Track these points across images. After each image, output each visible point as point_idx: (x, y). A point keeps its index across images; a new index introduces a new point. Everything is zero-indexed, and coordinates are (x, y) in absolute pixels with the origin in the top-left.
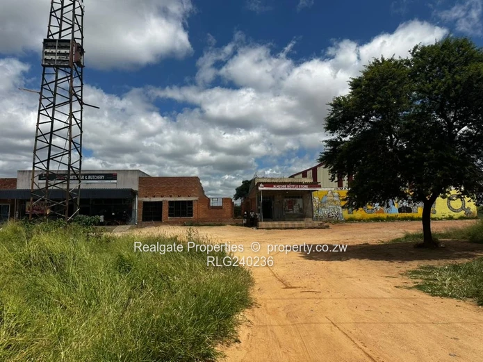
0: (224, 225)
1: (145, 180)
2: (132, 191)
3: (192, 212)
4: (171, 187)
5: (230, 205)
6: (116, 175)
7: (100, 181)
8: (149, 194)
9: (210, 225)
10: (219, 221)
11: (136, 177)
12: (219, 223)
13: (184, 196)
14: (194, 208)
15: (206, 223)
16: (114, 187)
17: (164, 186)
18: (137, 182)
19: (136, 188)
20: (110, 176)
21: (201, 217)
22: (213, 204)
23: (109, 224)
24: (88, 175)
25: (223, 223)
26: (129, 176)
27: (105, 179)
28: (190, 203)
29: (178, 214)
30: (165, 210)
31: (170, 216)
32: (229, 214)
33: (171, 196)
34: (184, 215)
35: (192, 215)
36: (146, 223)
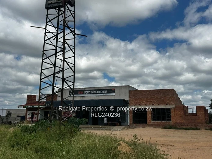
0: (199, 129)
1: (134, 93)
2: (124, 100)
3: (170, 117)
4: (153, 98)
5: (203, 112)
6: (114, 90)
7: (105, 94)
8: (137, 103)
9: (186, 129)
10: (194, 125)
11: (127, 91)
12: (194, 127)
13: (163, 104)
14: (172, 114)
15: (183, 127)
16: (113, 98)
17: (147, 97)
18: (128, 95)
19: (127, 98)
20: (111, 90)
21: (179, 121)
22: (190, 111)
23: (110, 125)
24: (97, 90)
25: (198, 127)
26: (123, 90)
27: (108, 93)
28: (169, 110)
29: (159, 119)
30: (149, 116)
31: (154, 120)
32: (203, 120)
33: (153, 105)
34: (164, 119)
35: (170, 120)
36: (135, 125)
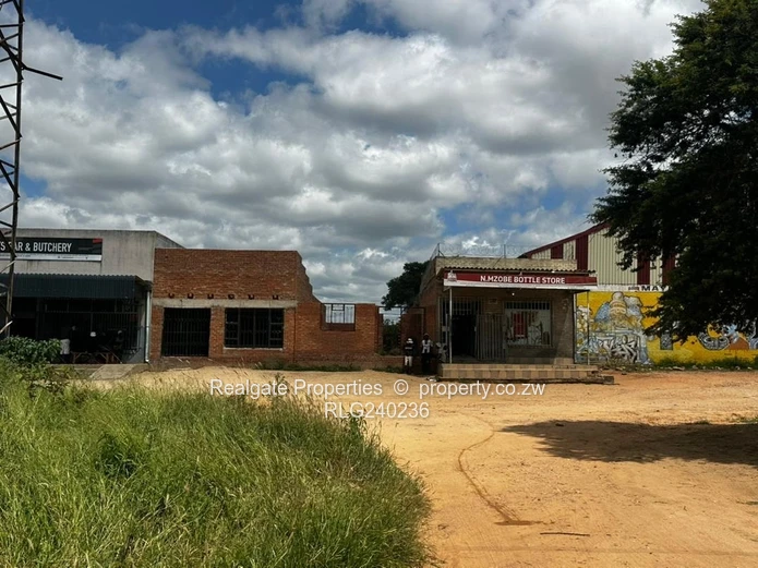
0: (358, 369)
1: (170, 257)
2: (137, 281)
3: (281, 336)
4: (233, 276)
5: (372, 322)
6: (100, 243)
7: (62, 257)
8: (178, 292)
9: (323, 369)
10: (346, 359)
11: (147, 249)
12: (345, 365)
13: (262, 297)
14: (288, 326)
15: (315, 363)
16: (94, 271)
17: (215, 271)
18: (150, 262)
19: (147, 275)
20: (86, 244)
21: (304, 347)
22: (335, 317)
23: (79, 361)
24: (31, 241)
25: (355, 364)
26: (132, 245)
27: (74, 251)
28: (278, 314)
29: (246, 341)
30: (217, 329)
31: (228, 343)
32: (371, 343)
33: (231, 297)
34: (262, 342)
35: (281, 344)
36: (170, 360)
